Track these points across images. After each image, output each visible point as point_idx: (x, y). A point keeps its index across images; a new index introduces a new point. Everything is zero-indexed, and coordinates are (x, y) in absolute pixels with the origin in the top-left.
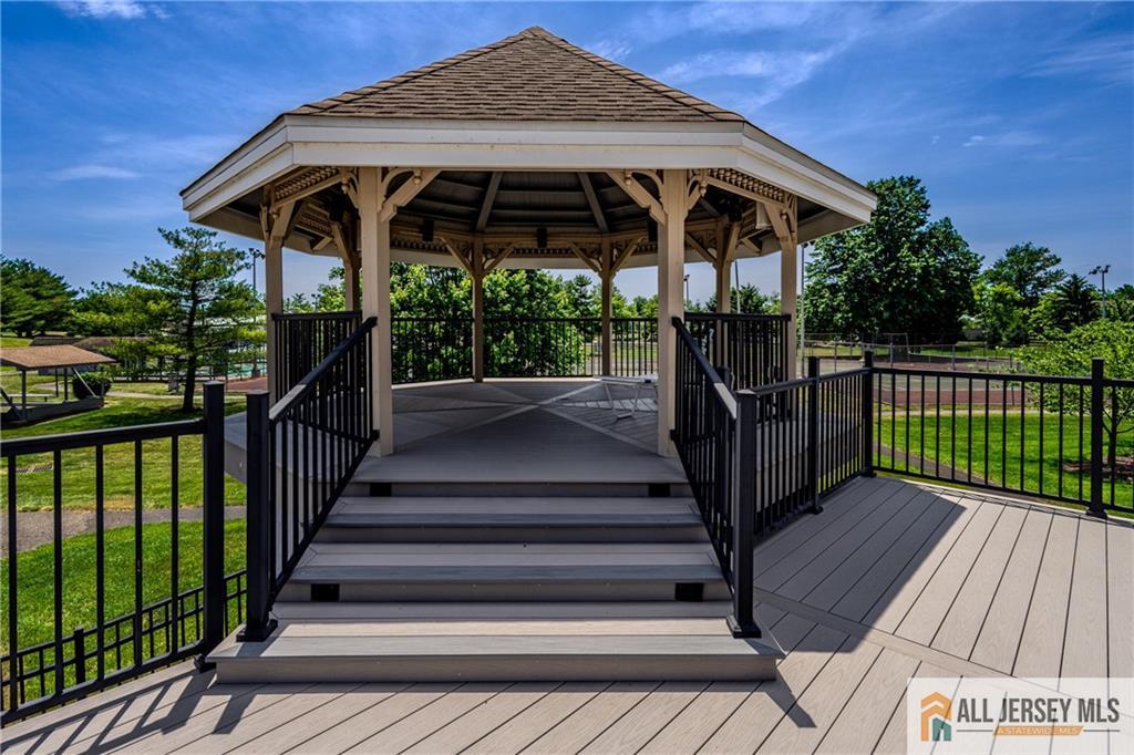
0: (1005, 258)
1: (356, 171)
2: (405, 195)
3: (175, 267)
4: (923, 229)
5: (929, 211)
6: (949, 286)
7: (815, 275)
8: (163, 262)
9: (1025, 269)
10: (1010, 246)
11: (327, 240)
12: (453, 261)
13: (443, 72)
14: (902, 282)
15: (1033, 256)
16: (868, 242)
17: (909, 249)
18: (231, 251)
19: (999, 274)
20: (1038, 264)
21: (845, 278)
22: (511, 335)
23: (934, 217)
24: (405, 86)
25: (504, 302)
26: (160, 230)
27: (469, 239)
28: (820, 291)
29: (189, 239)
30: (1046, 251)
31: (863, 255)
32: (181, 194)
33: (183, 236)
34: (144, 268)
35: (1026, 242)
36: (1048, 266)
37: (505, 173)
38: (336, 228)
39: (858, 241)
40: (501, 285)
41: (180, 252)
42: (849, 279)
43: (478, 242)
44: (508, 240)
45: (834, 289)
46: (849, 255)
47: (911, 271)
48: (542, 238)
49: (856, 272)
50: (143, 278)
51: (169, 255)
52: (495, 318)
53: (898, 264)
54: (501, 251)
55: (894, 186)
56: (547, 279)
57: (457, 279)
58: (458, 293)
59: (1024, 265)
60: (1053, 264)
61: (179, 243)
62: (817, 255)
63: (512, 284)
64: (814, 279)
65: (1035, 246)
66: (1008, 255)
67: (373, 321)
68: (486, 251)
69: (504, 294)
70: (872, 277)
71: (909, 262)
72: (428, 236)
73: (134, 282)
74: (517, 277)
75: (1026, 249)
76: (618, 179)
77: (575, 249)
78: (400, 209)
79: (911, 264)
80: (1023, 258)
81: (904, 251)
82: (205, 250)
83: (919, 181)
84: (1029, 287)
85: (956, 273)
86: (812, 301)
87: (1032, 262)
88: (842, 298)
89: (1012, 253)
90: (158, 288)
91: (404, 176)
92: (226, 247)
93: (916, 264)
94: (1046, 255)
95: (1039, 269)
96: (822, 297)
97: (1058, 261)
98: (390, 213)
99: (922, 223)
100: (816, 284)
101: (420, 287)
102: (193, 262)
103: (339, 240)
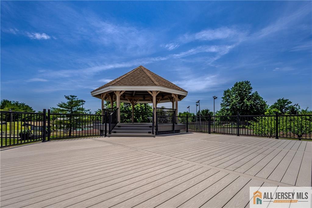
0: (277, 102)
1: (116, 91)
2: (122, 93)
3: (67, 104)
4: (250, 94)
5: (252, 90)
6: (257, 109)
7: (223, 106)
8: (65, 103)
9: (282, 105)
10: (278, 99)
11: (108, 98)
12: (129, 102)
13: (126, 77)
14: (245, 108)
15: (285, 101)
16: (236, 98)
17: (247, 100)
18: (80, 100)
19: (275, 106)
20: (286, 104)
21: (230, 107)
22: (141, 117)
23: (253, 91)
24: (122, 80)
25: (140, 110)
26: (65, 96)
27: (131, 98)
28: (224, 110)
29: (71, 98)
30: (288, 100)
31: (235, 101)
32: (91, 92)
33: (70, 97)
34: (61, 104)
35: (283, 98)
36: (288, 104)
37: (136, 91)
38: (110, 96)
39: (233, 97)
40: (139, 107)
41: (69, 101)
42: (231, 107)
43: (133, 98)
44: (138, 98)
45: (228, 110)
46: (231, 101)
47: (247, 105)
48: (144, 98)
49: (233, 105)
50: (61, 106)
51: (66, 101)
52: (138, 113)
53: (243, 104)
54: (137, 100)
55: (243, 83)
56: (149, 106)
57: (130, 106)
58: (130, 109)
59: (282, 104)
60: (290, 103)
61: (68, 99)
62: (223, 101)
63: (141, 107)
64: (223, 107)
65: (285, 99)
66: (278, 101)
67: (118, 108)
68: (135, 100)
69: (139, 109)
70: (237, 107)
71: (246, 103)
72: (124, 98)
73: (59, 108)
74: (142, 105)
75: (283, 99)
76: (149, 92)
77: (150, 100)
78: (121, 95)
79: (247, 103)
80: (282, 102)
81: (245, 100)
82: (74, 100)
83: (249, 82)
84: (284, 110)
85: (259, 106)
86: (222, 113)
87: (284, 103)
88: (230, 112)
89: (279, 101)
90: (64, 109)
91: (121, 91)
92: (79, 100)
93: (248, 103)
94: (288, 101)
95: (286, 105)
96: (225, 112)
97: (291, 103)
98: (120, 95)
99: (250, 93)
100: (223, 108)
101: (123, 107)
102: (71, 103)
103: (110, 98)
